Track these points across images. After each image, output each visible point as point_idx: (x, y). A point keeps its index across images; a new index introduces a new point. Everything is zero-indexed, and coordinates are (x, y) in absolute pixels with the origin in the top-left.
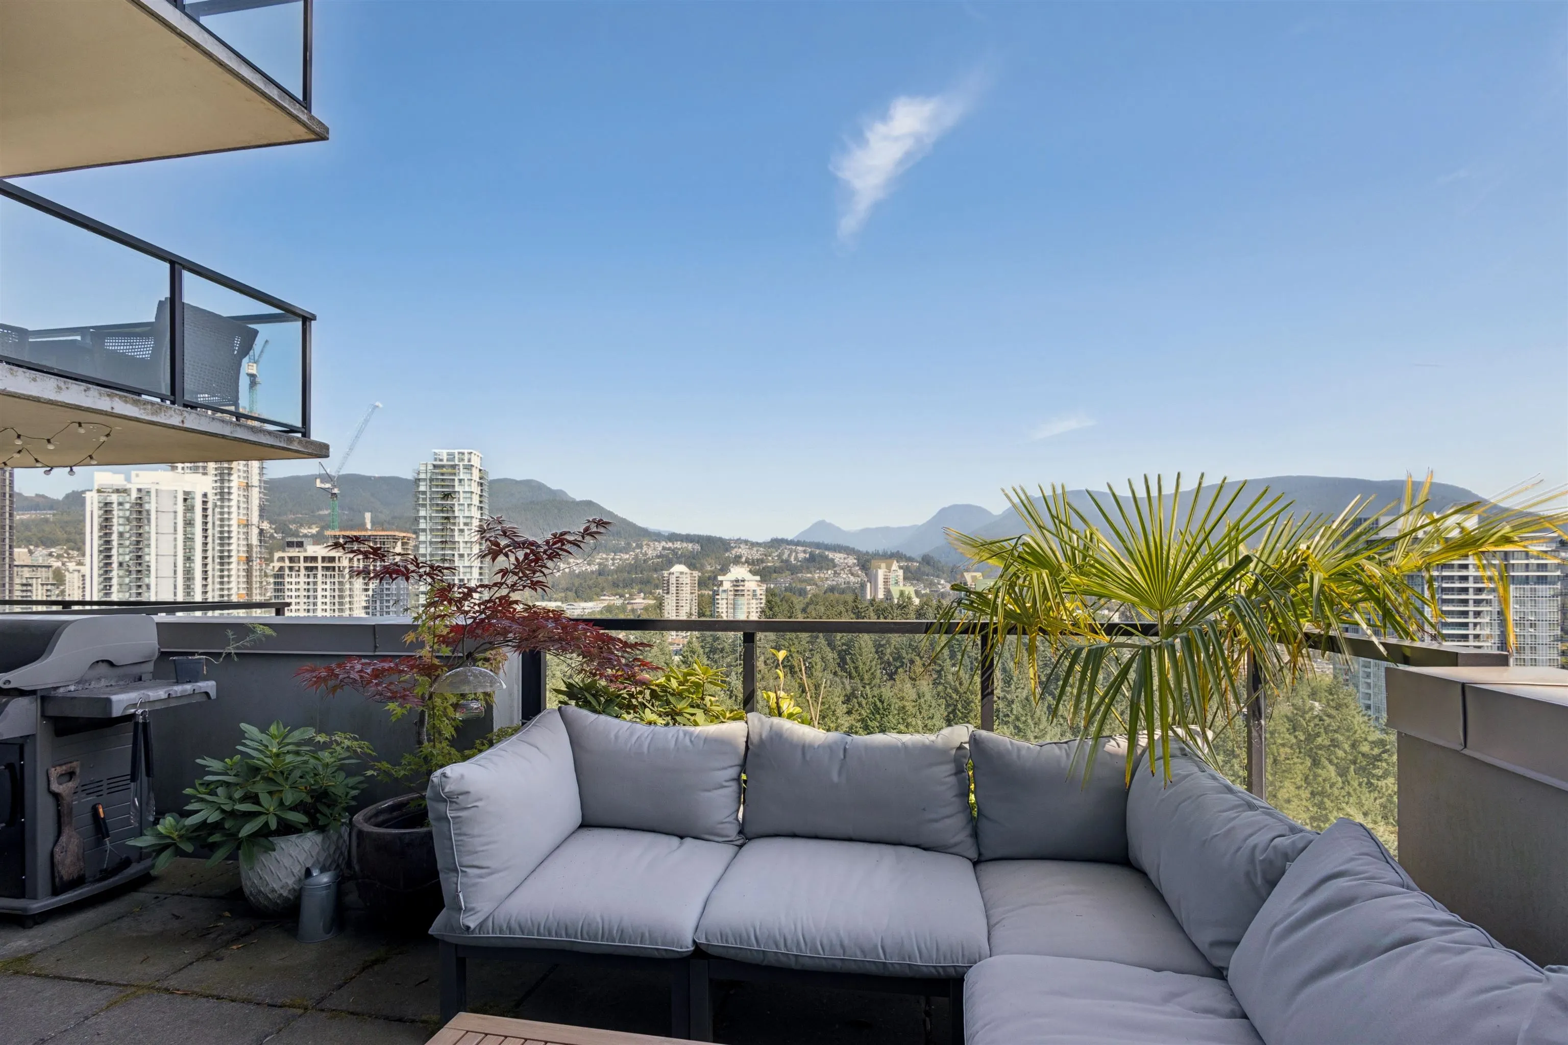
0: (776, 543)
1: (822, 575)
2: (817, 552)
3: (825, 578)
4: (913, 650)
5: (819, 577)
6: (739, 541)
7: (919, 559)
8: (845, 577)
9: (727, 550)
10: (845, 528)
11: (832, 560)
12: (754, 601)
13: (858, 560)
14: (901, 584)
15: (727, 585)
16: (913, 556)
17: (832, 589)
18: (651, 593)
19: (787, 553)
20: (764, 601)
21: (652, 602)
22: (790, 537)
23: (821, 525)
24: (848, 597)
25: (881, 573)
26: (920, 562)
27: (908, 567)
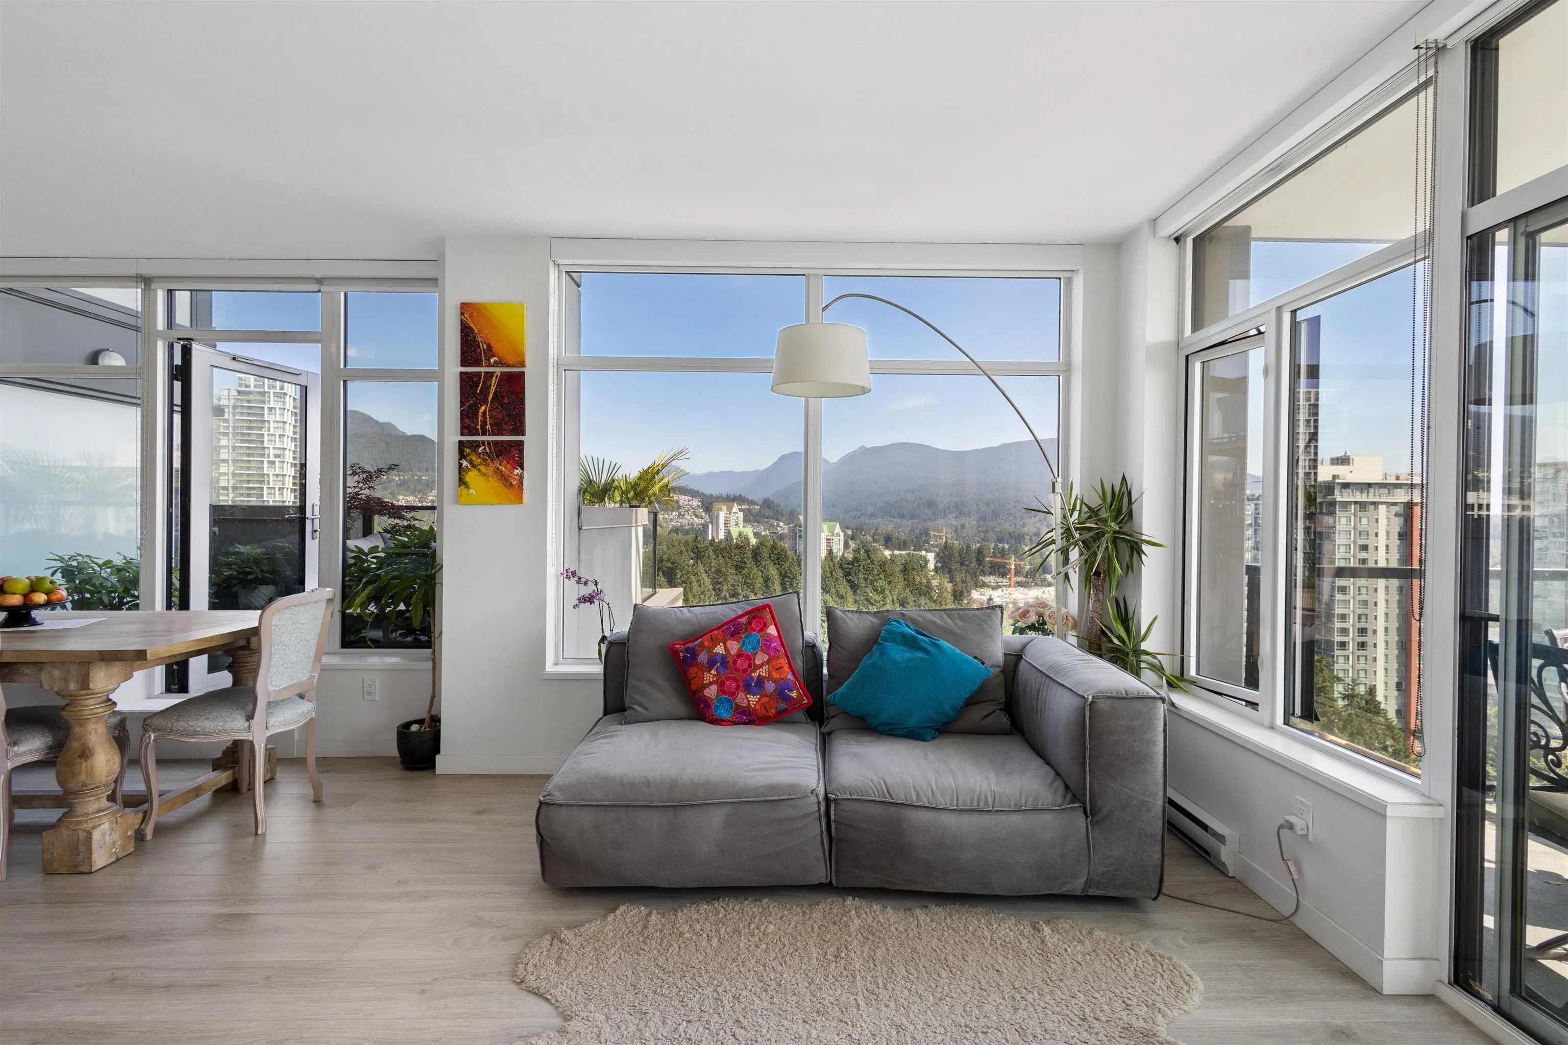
1: (667, 517)
3: (670, 519)
4: (748, 587)
5: (664, 518)
7: (760, 503)
8: (689, 519)
10: (692, 471)
11: (678, 502)
13: (702, 502)
14: (741, 525)
16: (755, 499)
17: (676, 530)
24: (691, 537)
25: (722, 515)
26: (758, 505)
27: (749, 510)
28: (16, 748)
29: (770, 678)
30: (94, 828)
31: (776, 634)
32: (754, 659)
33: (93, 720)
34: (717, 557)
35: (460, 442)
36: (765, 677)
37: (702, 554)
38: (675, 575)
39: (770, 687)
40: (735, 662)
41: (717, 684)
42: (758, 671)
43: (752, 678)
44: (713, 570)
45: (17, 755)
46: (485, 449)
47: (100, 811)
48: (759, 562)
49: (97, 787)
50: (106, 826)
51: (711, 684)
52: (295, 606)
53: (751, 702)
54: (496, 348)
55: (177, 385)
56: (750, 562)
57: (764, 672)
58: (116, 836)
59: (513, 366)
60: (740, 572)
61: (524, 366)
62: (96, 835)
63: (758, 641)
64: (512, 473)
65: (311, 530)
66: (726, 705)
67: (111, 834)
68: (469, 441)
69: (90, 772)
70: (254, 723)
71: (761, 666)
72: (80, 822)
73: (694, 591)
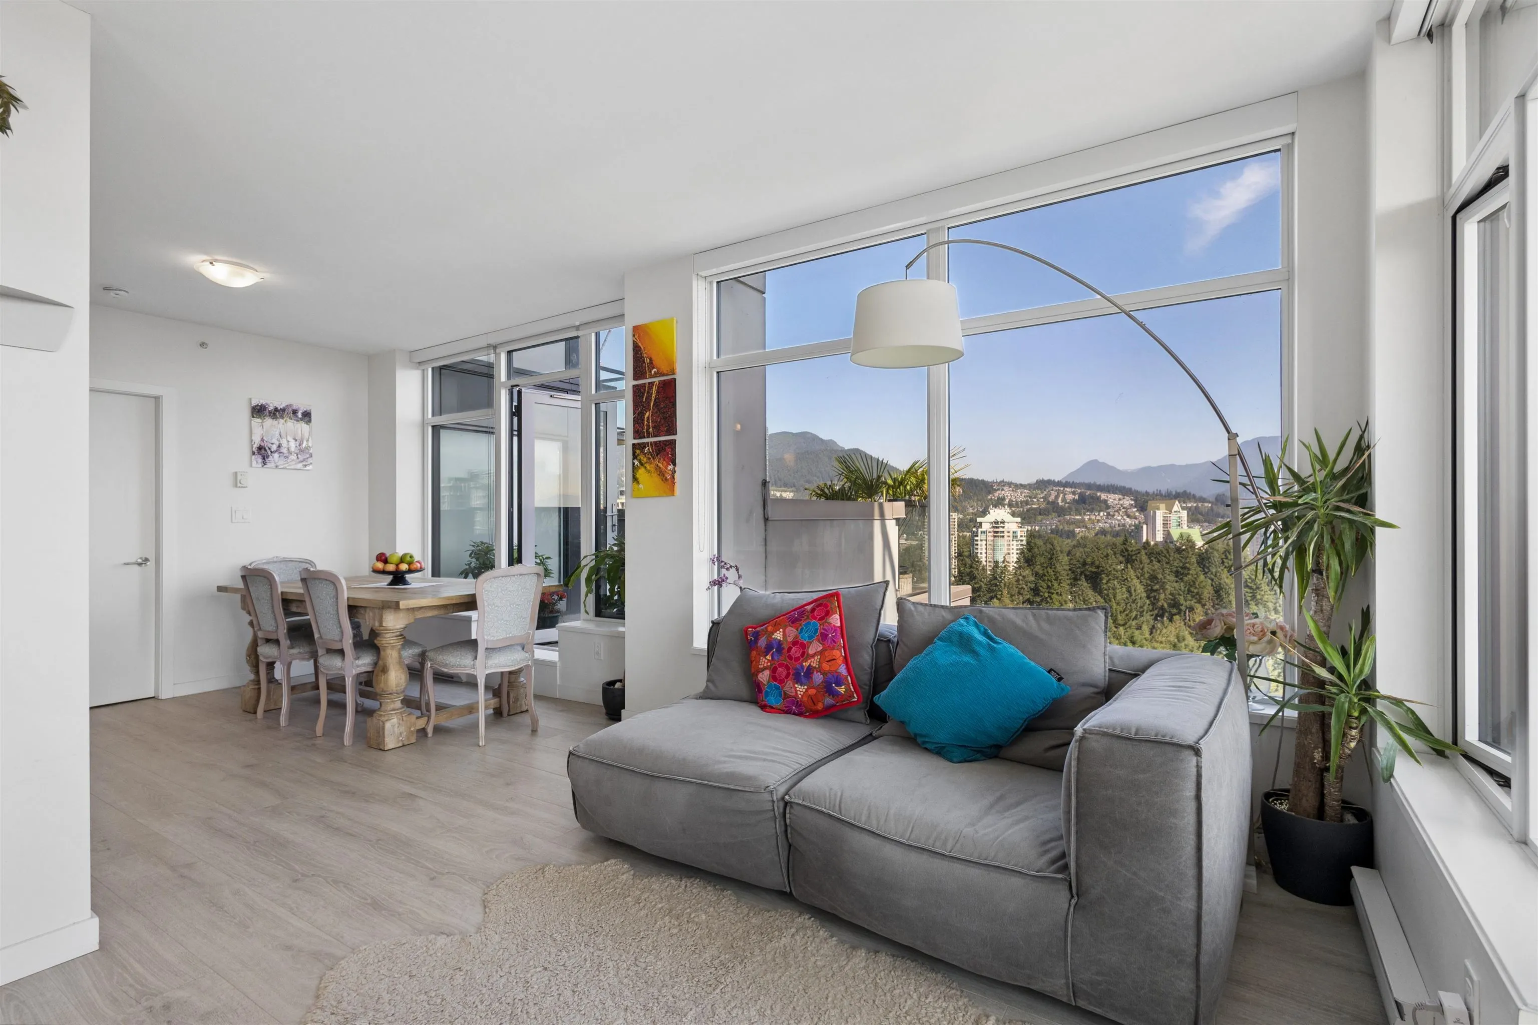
0: (1042, 484)
1: (1093, 517)
2: (1088, 493)
3: (1098, 520)
4: (1193, 597)
5: (1089, 519)
6: (1002, 484)
7: (1212, 499)
8: (1119, 519)
9: (989, 493)
10: (1121, 467)
11: (1105, 501)
12: (1015, 543)
13: (1136, 501)
14: (1185, 527)
15: (986, 527)
16: (1205, 496)
17: (1103, 532)
18: (913, 534)
19: (1054, 494)
20: (1024, 543)
21: (915, 543)
22: (1057, 478)
23: (1093, 465)
24: (1119, 540)
25: (1160, 515)
26: (1210, 502)
27: (1197, 508)
28: (357, 661)
29: (820, 670)
30: (387, 720)
31: (839, 624)
32: (809, 648)
33: (389, 647)
34: (1151, 561)
35: (634, 445)
36: (815, 668)
37: (1134, 558)
38: (1101, 579)
39: (818, 678)
40: (790, 649)
41: (770, 670)
42: (809, 661)
43: (802, 667)
44: (1147, 576)
45: (358, 666)
46: (649, 449)
47: (394, 710)
48: (1208, 568)
49: (391, 694)
50: (395, 720)
51: (765, 669)
52: (503, 577)
53: (799, 693)
54: (656, 361)
55: (515, 419)
56: (1194, 569)
57: (814, 662)
58: (402, 729)
59: (667, 375)
60: (1181, 579)
61: (674, 374)
62: (388, 725)
63: (816, 630)
64: (666, 468)
65: (611, 524)
66: (776, 692)
67: (398, 727)
68: (638, 444)
69: (386, 681)
70: (477, 662)
71: (813, 656)
72: (381, 715)
73: (1119, 597)
